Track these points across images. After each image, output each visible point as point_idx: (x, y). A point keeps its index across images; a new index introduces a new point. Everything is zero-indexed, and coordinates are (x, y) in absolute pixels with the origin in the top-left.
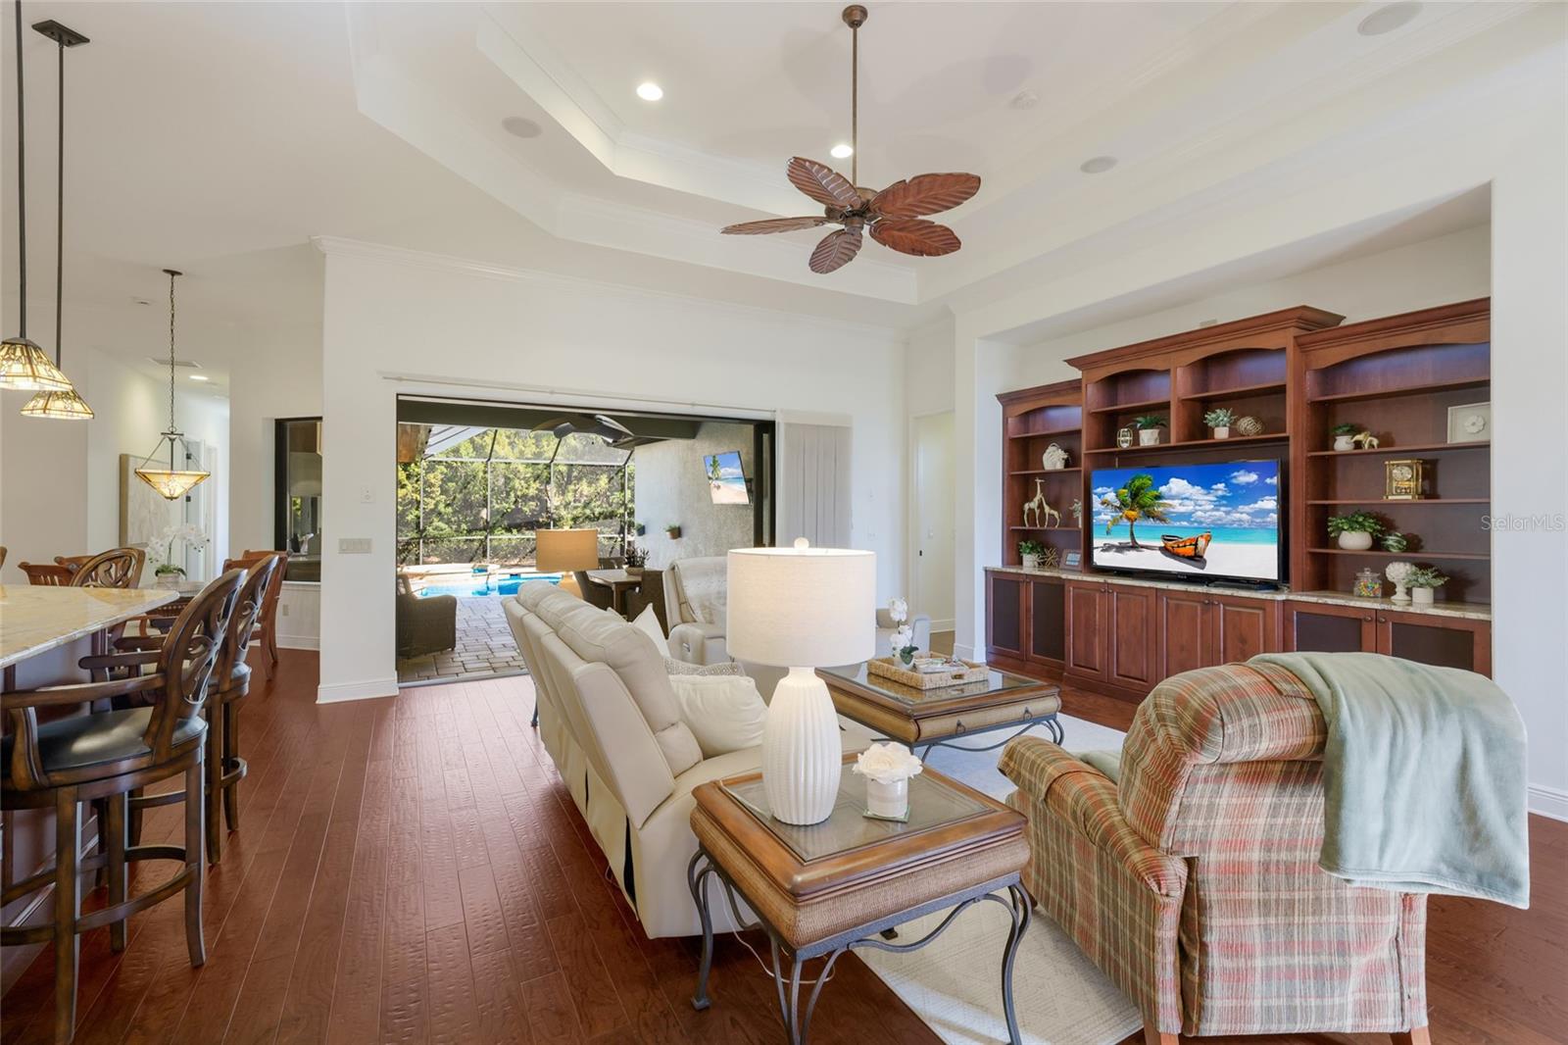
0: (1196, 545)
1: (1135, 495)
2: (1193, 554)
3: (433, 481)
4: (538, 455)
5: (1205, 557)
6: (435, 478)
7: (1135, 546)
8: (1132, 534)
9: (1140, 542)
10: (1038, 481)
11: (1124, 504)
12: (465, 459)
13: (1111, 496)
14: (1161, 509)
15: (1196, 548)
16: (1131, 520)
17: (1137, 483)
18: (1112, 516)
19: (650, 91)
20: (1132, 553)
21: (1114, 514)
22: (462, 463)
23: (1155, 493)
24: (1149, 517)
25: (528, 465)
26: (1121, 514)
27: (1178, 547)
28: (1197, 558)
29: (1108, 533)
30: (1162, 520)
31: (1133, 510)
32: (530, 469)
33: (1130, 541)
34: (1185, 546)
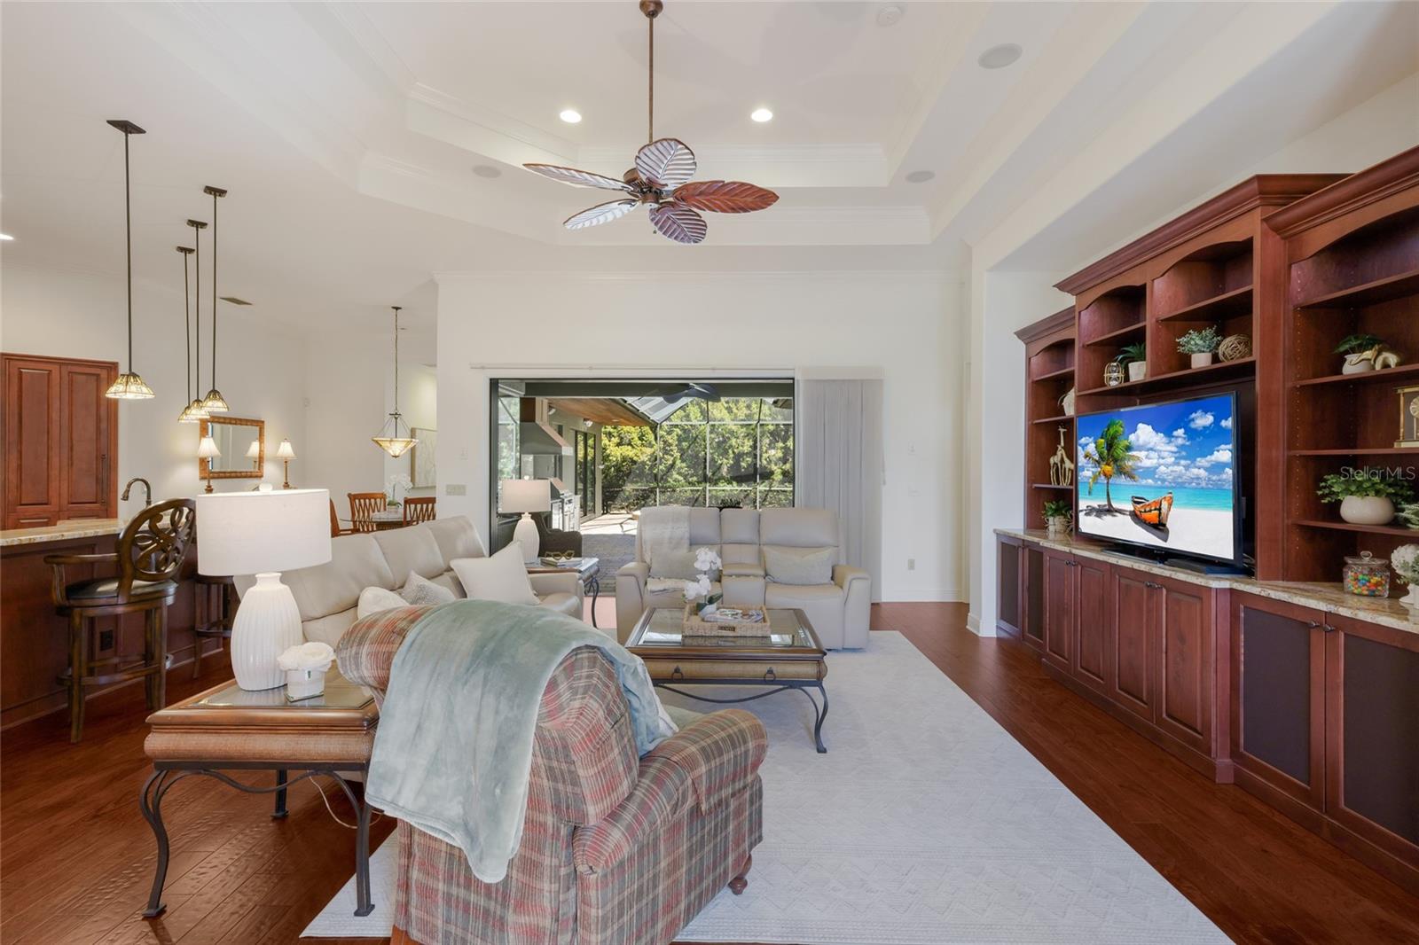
0: (1160, 509)
1: (1110, 446)
2: (1156, 521)
3: (670, 441)
4: (749, 417)
5: (1168, 526)
6: (672, 439)
7: (1110, 510)
8: (1108, 495)
9: (1115, 505)
10: (1062, 430)
11: (1101, 457)
12: (694, 422)
13: (1091, 448)
14: (1130, 463)
15: (1160, 513)
16: (1108, 476)
17: (1112, 431)
18: (1093, 472)
19: (571, 116)
20: (1108, 518)
21: (1093, 470)
22: (691, 425)
23: (1126, 443)
24: (1121, 473)
25: (742, 426)
26: (1099, 469)
27: (1145, 512)
28: (1159, 527)
29: (1090, 493)
30: (1131, 477)
31: (1109, 465)
32: (744, 430)
33: (1106, 503)
34: (1150, 511)
